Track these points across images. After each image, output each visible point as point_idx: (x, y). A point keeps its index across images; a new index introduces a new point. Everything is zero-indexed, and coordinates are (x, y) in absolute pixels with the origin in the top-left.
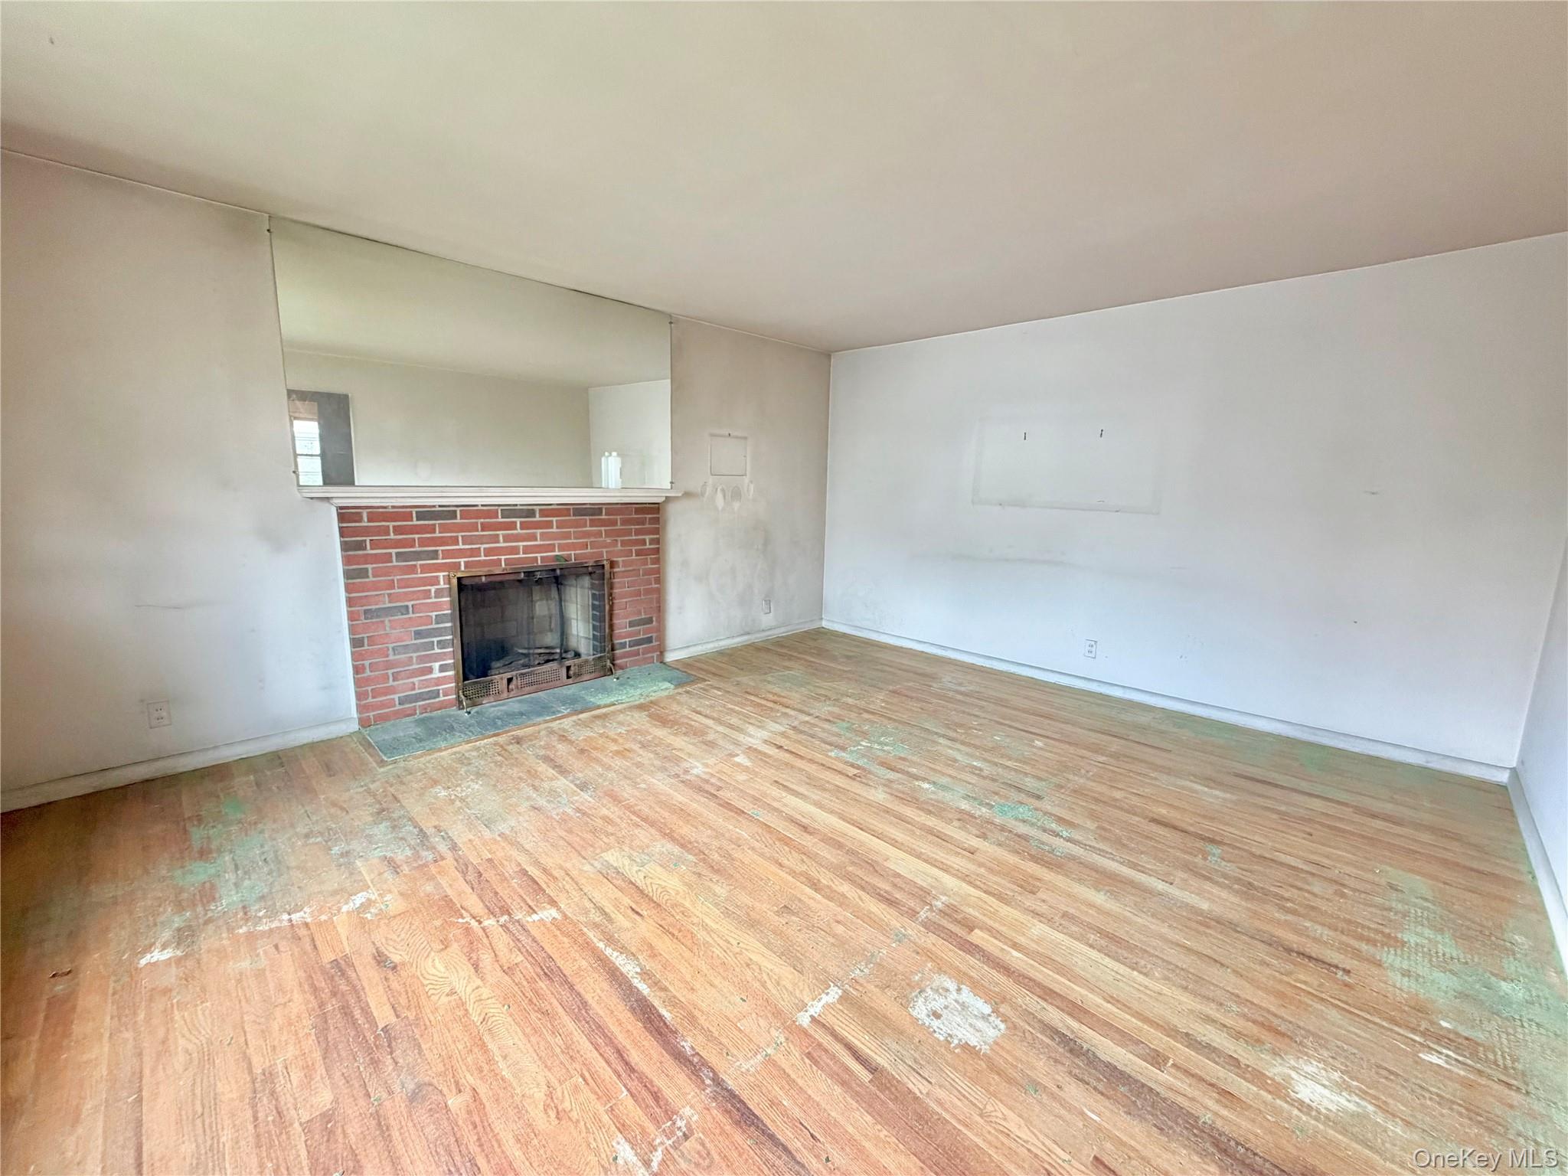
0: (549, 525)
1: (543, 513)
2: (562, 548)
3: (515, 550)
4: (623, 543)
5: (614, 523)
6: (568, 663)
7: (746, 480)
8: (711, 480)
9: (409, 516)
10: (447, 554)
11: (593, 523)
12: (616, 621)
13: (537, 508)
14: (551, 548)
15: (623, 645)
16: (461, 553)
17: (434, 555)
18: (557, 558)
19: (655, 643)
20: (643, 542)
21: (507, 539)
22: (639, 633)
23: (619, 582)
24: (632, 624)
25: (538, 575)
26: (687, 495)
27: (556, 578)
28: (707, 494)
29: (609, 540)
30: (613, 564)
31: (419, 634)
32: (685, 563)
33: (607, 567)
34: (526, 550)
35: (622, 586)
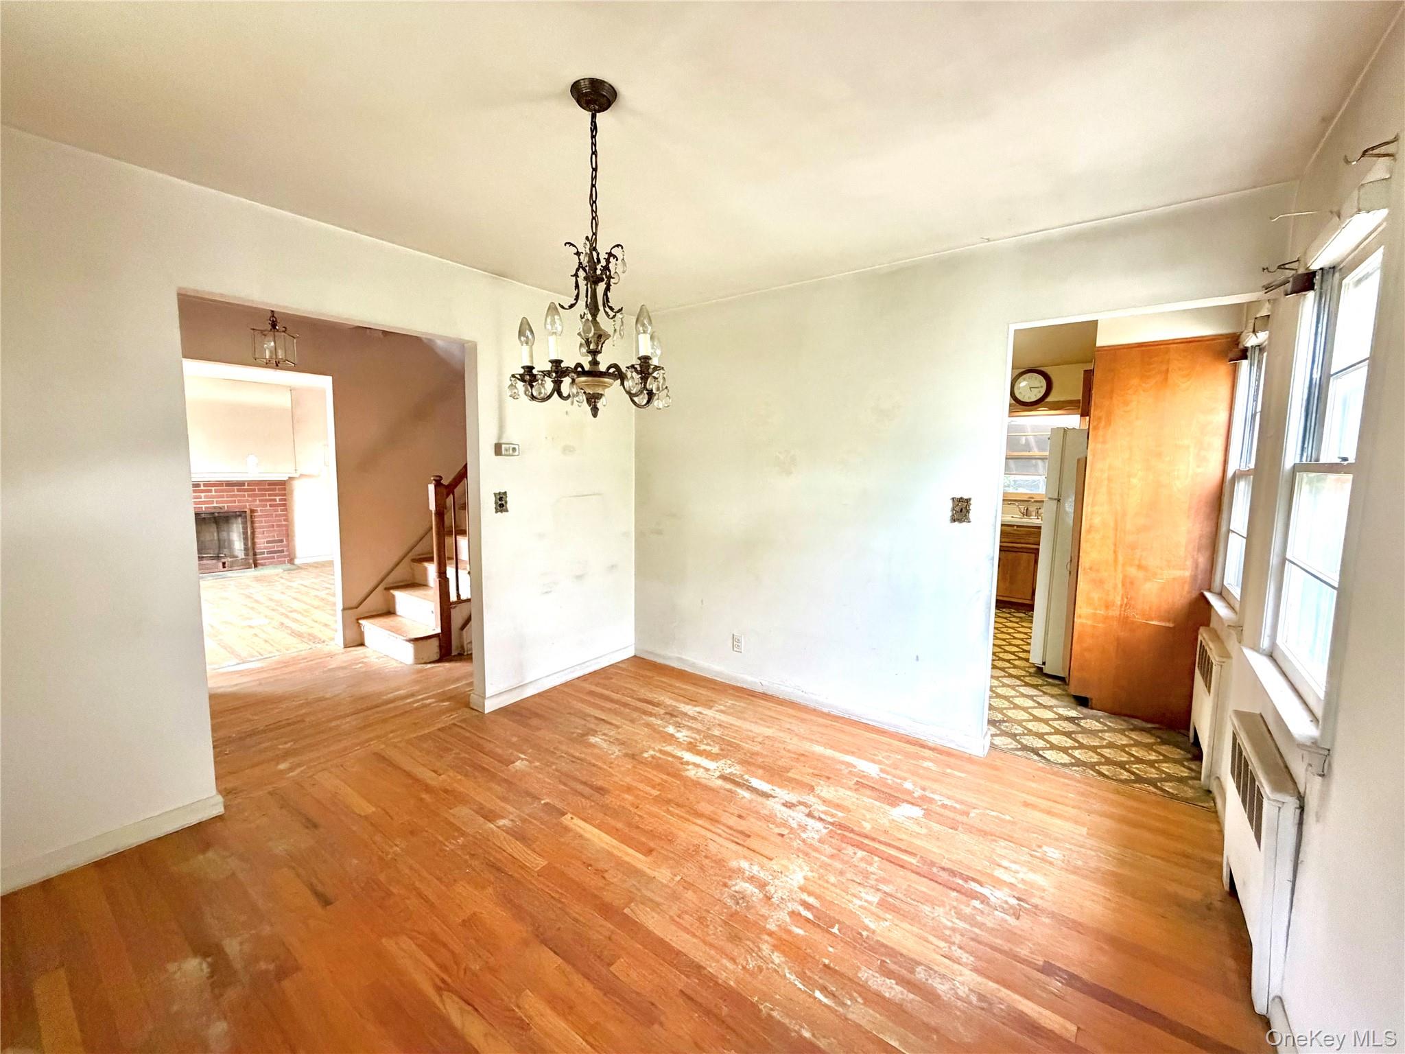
2: (217, 502)
4: (260, 501)
6: (223, 560)
12: (256, 540)
13: (202, 483)
18: (215, 507)
19: (285, 553)
20: (275, 500)
22: (274, 547)
25: (203, 516)
26: (302, 476)
27: (215, 518)
29: (250, 499)
30: (252, 511)
33: (248, 512)
35: (260, 523)
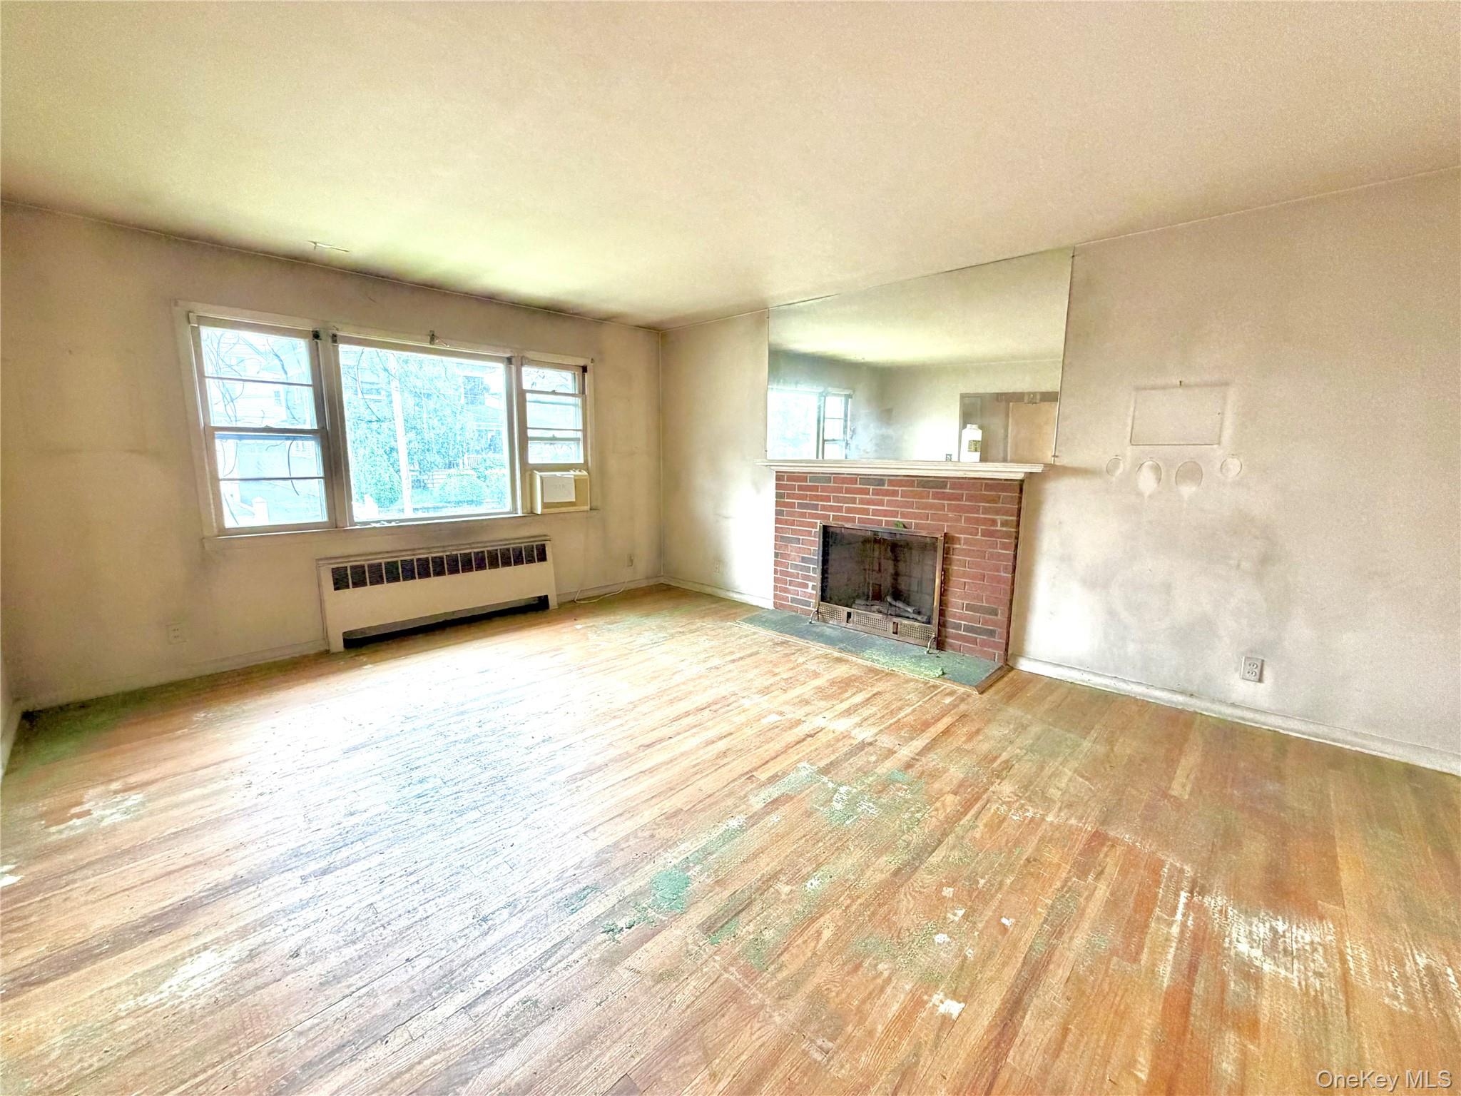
0: (895, 493)
1: (891, 483)
3: (866, 512)
5: (959, 498)
7: (1218, 452)
8: (1130, 451)
9: (805, 479)
10: (824, 508)
11: (936, 496)
14: (895, 514)
15: (958, 627)
16: (832, 508)
17: (815, 507)
21: (862, 502)
23: (958, 560)
24: (969, 607)
28: (1119, 472)
31: (804, 559)
32: (1066, 559)
34: (875, 512)
